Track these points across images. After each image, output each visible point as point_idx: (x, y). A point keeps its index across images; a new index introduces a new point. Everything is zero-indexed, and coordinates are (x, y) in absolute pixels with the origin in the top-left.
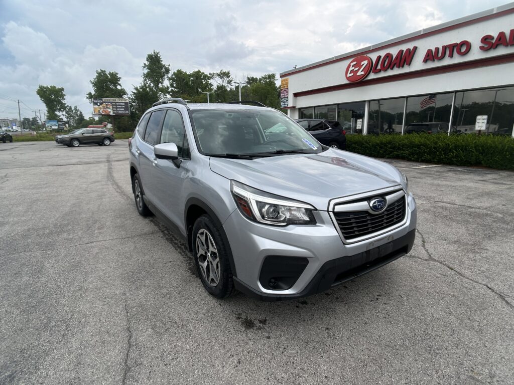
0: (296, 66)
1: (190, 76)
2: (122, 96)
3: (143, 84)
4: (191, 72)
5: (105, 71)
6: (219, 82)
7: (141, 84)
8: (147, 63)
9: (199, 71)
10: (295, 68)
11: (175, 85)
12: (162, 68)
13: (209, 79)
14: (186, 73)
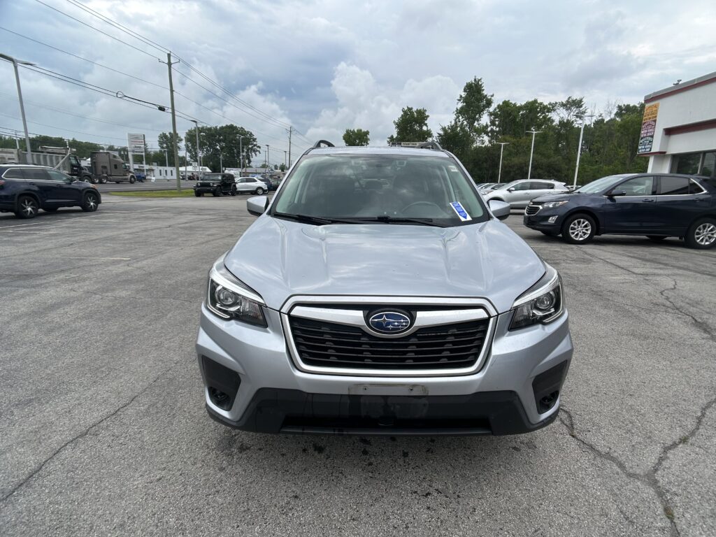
0: (679, 81)
1: (521, 108)
2: (427, 138)
3: (453, 123)
4: (523, 104)
5: (412, 109)
6: (562, 115)
7: (451, 122)
8: (464, 94)
9: (535, 101)
10: (677, 84)
11: (497, 123)
12: (482, 100)
13: (548, 112)
14: (515, 105)
